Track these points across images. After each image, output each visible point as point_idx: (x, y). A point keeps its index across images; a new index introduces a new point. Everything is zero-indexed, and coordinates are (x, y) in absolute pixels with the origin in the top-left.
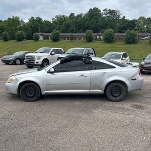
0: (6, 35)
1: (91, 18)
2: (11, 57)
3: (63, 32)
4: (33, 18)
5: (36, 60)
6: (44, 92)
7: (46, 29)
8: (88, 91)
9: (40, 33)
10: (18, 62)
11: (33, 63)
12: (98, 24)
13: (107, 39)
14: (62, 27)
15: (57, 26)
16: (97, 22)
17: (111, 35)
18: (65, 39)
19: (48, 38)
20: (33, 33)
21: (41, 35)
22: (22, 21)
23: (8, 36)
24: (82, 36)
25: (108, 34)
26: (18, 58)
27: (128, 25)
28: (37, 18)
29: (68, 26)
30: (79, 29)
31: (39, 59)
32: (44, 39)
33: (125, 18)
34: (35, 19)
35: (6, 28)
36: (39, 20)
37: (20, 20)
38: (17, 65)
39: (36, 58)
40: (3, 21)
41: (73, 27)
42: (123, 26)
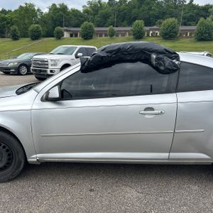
0: (15, 30)
1: (141, 4)
2: (11, 62)
3: (98, 26)
4: (54, 5)
5: (50, 67)
6: (33, 158)
7: (74, 21)
8: (165, 155)
9: (65, 28)
10: (24, 70)
11: (46, 71)
12: (151, 12)
13: (166, 34)
14: (97, 18)
15: (90, 17)
16: (150, 9)
17: (173, 28)
18: (101, 36)
19: (76, 36)
20: (54, 28)
21: (67, 31)
22: (39, 10)
23: (19, 32)
24: (127, 31)
25: (169, 26)
26: (23, 64)
27: (197, 14)
28: (60, 5)
29: (106, 17)
30: (123, 21)
31: (55, 65)
32: (71, 36)
33: (194, 3)
34: (58, 6)
35: (16, 21)
36: (64, 8)
37: (36, 8)
38: (22, 75)
39: (50, 62)
40: (13, 10)
41: (113, 18)
42: (191, 16)
